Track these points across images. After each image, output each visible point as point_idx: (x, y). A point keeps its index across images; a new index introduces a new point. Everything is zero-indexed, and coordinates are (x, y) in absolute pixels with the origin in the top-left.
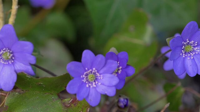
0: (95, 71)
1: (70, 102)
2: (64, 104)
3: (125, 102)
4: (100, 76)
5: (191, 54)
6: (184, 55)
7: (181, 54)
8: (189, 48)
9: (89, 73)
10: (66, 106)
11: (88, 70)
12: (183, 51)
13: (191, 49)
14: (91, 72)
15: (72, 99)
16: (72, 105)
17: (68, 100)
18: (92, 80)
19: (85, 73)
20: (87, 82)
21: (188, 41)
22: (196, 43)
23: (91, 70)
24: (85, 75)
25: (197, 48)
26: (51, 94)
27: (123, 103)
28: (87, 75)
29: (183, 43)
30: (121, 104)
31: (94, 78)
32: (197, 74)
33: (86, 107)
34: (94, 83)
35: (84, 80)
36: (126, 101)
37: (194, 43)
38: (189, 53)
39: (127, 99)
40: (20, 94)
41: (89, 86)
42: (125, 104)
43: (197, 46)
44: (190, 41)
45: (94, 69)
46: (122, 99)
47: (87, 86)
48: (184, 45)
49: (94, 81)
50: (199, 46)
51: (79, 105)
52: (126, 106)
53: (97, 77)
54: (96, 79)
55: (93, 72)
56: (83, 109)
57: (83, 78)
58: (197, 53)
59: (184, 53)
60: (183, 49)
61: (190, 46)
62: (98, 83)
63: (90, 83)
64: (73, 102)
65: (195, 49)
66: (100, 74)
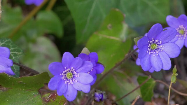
0: (73, 70)
1: (49, 97)
2: (44, 99)
3: (100, 97)
4: (77, 75)
5: (157, 51)
6: (150, 52)
7: (147, 52)
8: (154, 46)
9: (68, 71)
10: (45, 101)
11: (67, 69)
12: (149, 49)
13: (156, 47)
14: (70, 71)
15: (51, 95)
16: (51, 100)
17: (47, 96)
18: (69, 78)
19: (64, 72)
20: (65, 80)
21: (153, 40)
22: (161, 41)
23: (69, 69)
24: (64, 73)
25: (161, 46)
26: (32, 90)
27: (99, 98)
28: (65, 73)
29: (149, 42)
30: (97, 99)
31: (72, 76)
32: (162, 69)
33: (63, 102)
34: (71, 80)
35: (63, 78)
36: (101, 95)
37: (158, 42)
38: (155, 51)
39: (102, 94)
40: (4, 91)
41: (68, 83)
42: (100, 98)
43: (161, 44)
44: (155, 40)
45: (72, 68)
46: (97, 94)
47: (66, 83)
48: (150, 44)
49: (71, 78)
50: (163, 45)
51: (57, 100)
52: (101, 100)
53: (75, 75)
54: (74, 77)
55: (71, 70)
56: (60, 103)
57: (62, 76)
58: (162, 50)
59: (150, 51)
60: (149, 48)
61: (155, 44)
62: (75, 81)
63: (68, 80)
64: (51, 97)
65: (160, 47)
66: (77, 73)
